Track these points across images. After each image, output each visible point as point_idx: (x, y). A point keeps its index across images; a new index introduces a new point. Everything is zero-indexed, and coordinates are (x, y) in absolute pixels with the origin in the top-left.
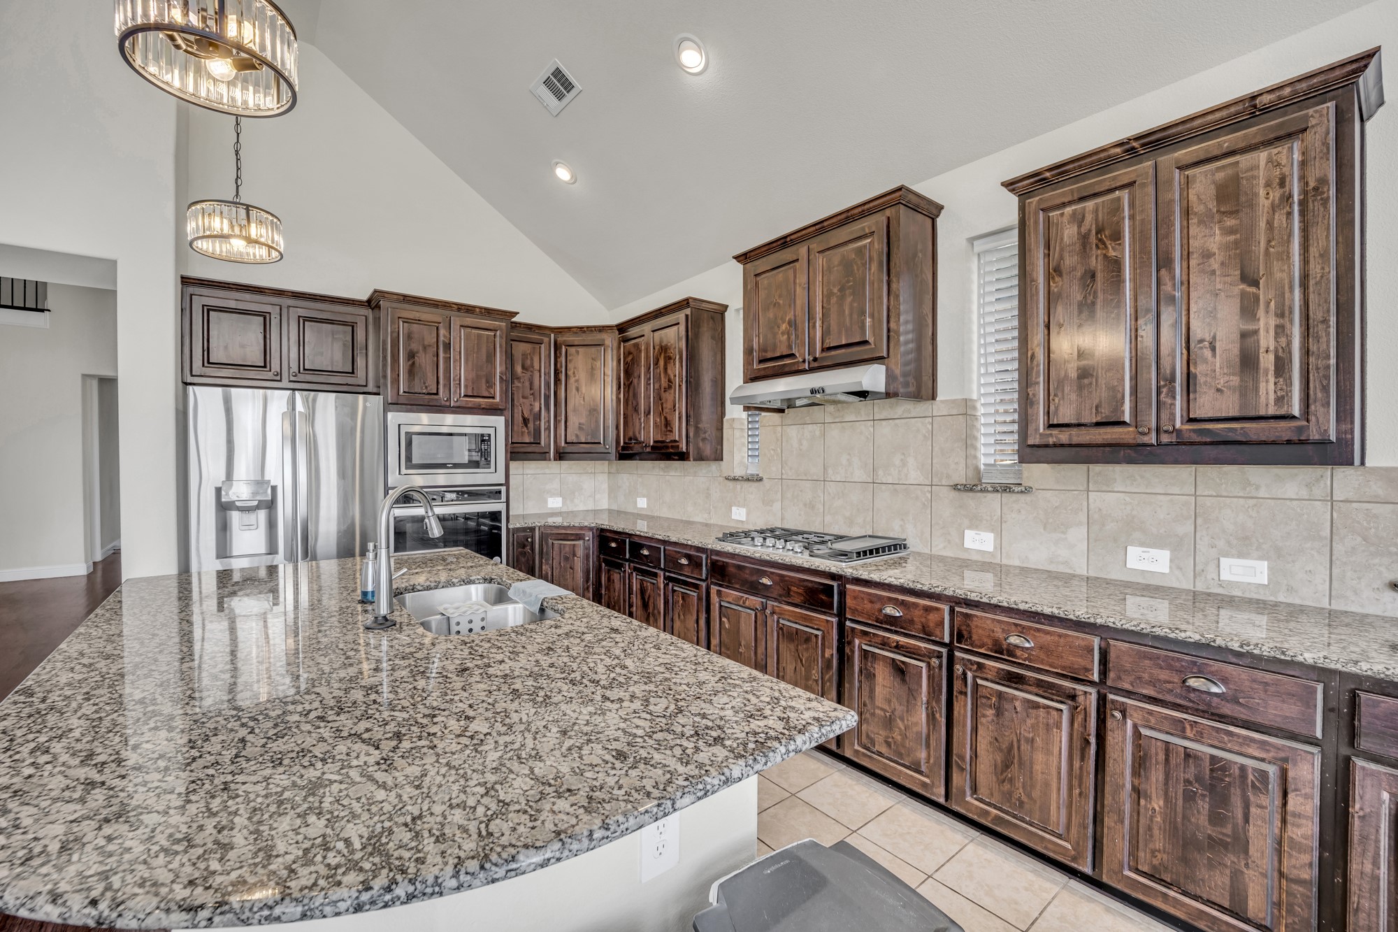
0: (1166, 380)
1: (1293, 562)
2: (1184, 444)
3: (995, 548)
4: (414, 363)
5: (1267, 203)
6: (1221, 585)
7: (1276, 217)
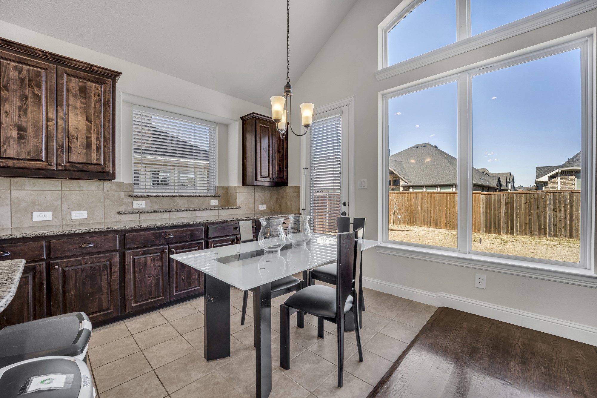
0: (60, 147)
1: (94, 210)
2: (67, 170)
5: (95, 99)
6: (72, 221)
7: (97, 105)
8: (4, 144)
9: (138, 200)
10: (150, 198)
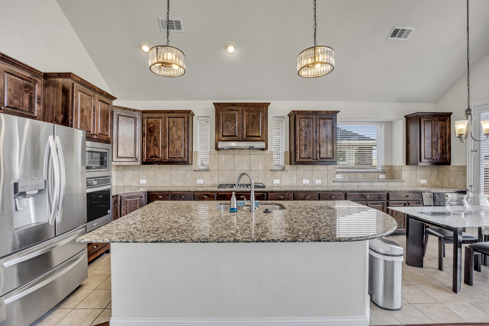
0: (317, 151)
1: (324, 179)
2: (319, 162)
3: (280, 183)
4: (83, 114)
6: (315, 184)
8: (301, 152)
9: (338, 174)
10: (344, 173)
